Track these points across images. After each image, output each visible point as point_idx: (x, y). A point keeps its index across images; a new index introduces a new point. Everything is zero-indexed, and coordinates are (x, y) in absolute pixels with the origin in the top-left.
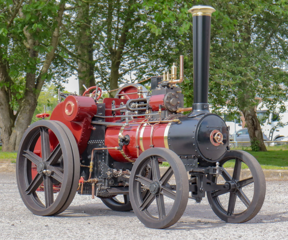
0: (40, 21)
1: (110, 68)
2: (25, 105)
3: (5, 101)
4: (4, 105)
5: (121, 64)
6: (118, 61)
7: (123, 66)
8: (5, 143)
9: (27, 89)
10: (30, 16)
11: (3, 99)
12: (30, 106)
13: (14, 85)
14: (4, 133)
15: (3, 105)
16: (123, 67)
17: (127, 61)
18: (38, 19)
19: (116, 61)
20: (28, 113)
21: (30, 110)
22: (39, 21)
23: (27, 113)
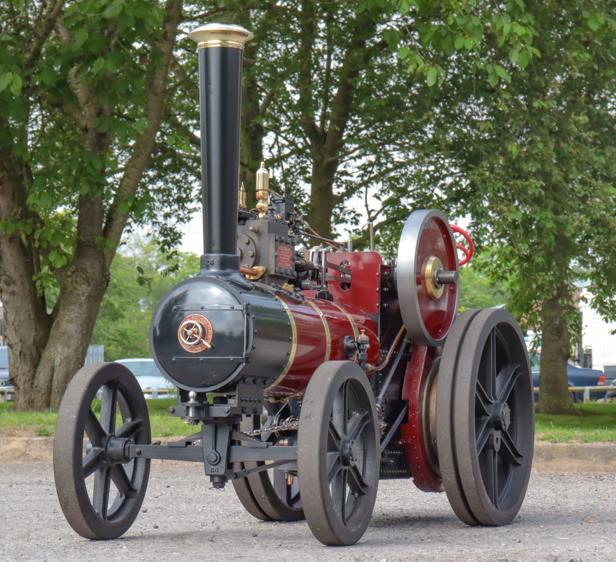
0: (113, 49)
1: (307, 180)
2: (76, 282)
3: (21, 271)
4: (18, 283)
5: (340, 168)
6: (331, 159)
7: (345, 173)
8: (21, 388)
9: (81, 238)
10: (87, 35)
11: (16, 268)
12: (89, 285)
13: (44, 228)
14: (19, 360)
15: (14, 283)
16: (344, 178)
17: (354, 158)
18: (108, 43)
19: (326, 161)
20: (84, 306)
21: (89, 296)
22: (110, 50)
23: (81, 305)
